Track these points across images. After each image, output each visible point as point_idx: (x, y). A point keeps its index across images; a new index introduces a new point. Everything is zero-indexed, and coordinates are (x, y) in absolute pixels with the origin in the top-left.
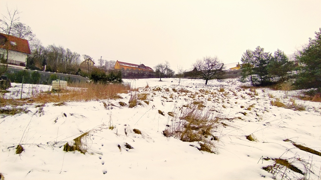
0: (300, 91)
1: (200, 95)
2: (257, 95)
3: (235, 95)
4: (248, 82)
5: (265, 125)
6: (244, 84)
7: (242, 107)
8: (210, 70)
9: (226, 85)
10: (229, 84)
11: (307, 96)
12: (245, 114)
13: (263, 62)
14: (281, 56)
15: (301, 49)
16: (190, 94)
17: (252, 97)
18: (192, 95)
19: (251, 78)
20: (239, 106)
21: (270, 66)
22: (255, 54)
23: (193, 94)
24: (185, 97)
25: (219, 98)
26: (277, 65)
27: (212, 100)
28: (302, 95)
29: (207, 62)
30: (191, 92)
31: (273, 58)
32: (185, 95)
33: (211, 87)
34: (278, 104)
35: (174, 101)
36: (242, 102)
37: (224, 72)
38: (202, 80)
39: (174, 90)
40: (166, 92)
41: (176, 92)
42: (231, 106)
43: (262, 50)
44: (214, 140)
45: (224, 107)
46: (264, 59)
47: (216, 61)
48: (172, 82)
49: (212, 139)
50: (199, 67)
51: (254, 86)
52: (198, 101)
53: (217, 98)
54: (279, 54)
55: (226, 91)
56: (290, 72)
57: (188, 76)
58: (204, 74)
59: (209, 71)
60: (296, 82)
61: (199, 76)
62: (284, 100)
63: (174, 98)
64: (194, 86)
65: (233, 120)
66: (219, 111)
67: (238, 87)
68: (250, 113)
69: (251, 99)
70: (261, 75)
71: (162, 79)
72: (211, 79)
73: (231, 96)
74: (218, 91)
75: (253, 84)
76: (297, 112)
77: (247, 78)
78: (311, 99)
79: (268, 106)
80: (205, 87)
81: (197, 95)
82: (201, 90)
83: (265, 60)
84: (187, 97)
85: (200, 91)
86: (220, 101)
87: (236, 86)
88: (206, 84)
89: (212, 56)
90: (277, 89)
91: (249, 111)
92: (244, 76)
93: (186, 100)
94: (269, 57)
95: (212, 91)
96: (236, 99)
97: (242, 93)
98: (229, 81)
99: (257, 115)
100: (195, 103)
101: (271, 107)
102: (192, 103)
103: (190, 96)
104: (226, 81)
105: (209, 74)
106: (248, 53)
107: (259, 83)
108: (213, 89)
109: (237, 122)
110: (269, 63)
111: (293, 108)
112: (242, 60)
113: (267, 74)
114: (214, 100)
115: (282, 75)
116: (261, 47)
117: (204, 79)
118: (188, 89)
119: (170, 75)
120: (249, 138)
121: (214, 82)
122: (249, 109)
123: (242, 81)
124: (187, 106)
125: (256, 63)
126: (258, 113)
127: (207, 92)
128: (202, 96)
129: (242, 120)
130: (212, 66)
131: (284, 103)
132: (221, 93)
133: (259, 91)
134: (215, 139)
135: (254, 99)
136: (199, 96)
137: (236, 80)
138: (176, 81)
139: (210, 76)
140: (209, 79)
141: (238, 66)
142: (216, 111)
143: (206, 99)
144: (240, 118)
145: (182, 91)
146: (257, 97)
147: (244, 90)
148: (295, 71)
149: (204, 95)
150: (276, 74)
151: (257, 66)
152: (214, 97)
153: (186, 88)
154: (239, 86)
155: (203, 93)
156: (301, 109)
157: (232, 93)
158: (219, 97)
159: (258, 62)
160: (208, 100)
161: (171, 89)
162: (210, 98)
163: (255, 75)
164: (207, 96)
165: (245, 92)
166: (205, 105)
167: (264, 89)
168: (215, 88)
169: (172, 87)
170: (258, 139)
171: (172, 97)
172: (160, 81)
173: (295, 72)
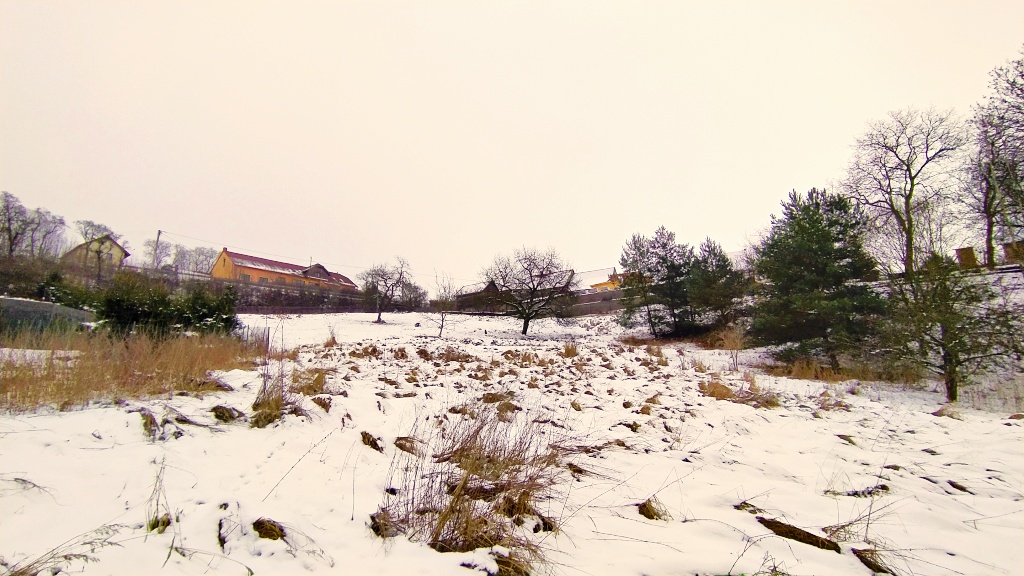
0: (764, 349)
1: (507, 370)
2: (666, 364)
3: (607, 367)
4: (641, 325)
5: (686, 460)
6: (630, 332)
7: (626, 405)
8: (535, 289)
9: (581, 337)
10: (591, 332)
11: (779, 363)
12: (634, 427)
13: (674, 269)
14: (715, 255)
15: (757, 242)
16: (474, 365)
17: (652, 370)
18: (479, 369)
19: (649, 314)
20: (620, 401)
21: (692, 282)
22: (654, 247)
23: (484, 366)
24: (457, 378)
25: (563, 377)
26: (709, 280)
27: (541, 384)
28: (770, 362)
29: (526, 266)
30: (478, 360)
31: (697, 261)
32: (458, 371)
33: (538, 343)
34: (716, 391)
35: (421, 391)
36: (627, 388)
37: (575, 297)
38: (512, 320)
39: (423, 354)
40: (396, 361)
41: (431, 359)
42: (597, 404)
43: (671, 236)
44: (545, 530)
45: (576, 407)
46: (678, 261)
47: (550, 264)
48: (418, 325)
49: (536, 530)
50: (504, 279)
51: (656, 336)
52: (497, 389)
53: (555, 378)
54: (711, 250)
55: (582, 353)
56: (739, 300)
57: (470, 306)
58: (516, 300)
59: (533, 292)
60: (753, 326)
61: (504, 307)
62: (731, 377)
63: (421, 383)
64: (488, 341)
65: (604, 452)
66: (560, 423)
67: (615, 342)
68: (649, 423)
69: (651, 376)
70: (672, 307)
71: (385, 316)
72: (539, 315)
73: (596, 368)
74: (560, 354)
75: (654, 333)
76: (762, 411)
77: (637, 315)
78: (788, 373)
79: (694, 396)
80: (521, 342)
81: (497, 371)
82: (509, 352)
83: (680, 266)
84: (462, 378)
85: (506, 354)
86: (566, 387)
87: (608, 339)
88: (524, 332)
89: (541, 249)
90: (711, 346)
91: (646, 418)
92: (631, 310)
93: (461, 389)
94: (688, 258)
95: (540, 357)
96: (611, 378)
97: (626, 359)
98: (589, 324)
99: (666, 427)
100: (490, 398)
101: (701, 400)
102: (479, 400)
103: (473, 373)
104: (582, 323)
105: (532, 301)
106: (637, 244)
107: (667, 329)
108: (544, 348)
109: (615, 458)
110: (688, 273)
111: (751, 400)
112: (624, 263)
113: (686, 303)
114: (546, 386)
115: (721, 307)
116: (669, 229)
117: (519, 318)
118: (470, 350)
119: (413, 303)
120: (646, 510)
121: (548, 326)
122: (645, 411)
123: (625, 325)
124: (462, 411)
125: (658, 271)
126: (670, 423)
127: (526, 358)
128: (512, 372)
129: (628, 448)
130: (542, 276)
131: (730, 387)
132: (569, 361)
133: (669, 351)
134: (547, 525)
135: (658, 378)
136: (502, 375)
137: (608, 320)
138: (430, 322)
139: (535, 308)
140: (532, 318)
141: (613, 278)
142: (554, 423)
143: (522, 383)
144: (621, 443)
145: (450, 356)
146: (665, 370)
147: (631, 351)
148: (750, 298)
149: (517, 369)
150: (706, 302)
151: (662, 280)
152: (546, 376)
153: (463, 346)
154: (617, 337)
155: (515, 364)
156: (769, 402)
157: (597, 360)
158: (561, 374)
159: (664, 271)
160: (531, 386)
161: (411, 351)
162: (536, 380)
163: (657, 306)
164: (525, 374)
165: (633, 356)
166: (519, 405)
167: (681, 345)
168: (552, 344)
169: (418, 345)
170: (671, 511)
171: (415, 380)
172: (379, 321)
173: (749, 301)
